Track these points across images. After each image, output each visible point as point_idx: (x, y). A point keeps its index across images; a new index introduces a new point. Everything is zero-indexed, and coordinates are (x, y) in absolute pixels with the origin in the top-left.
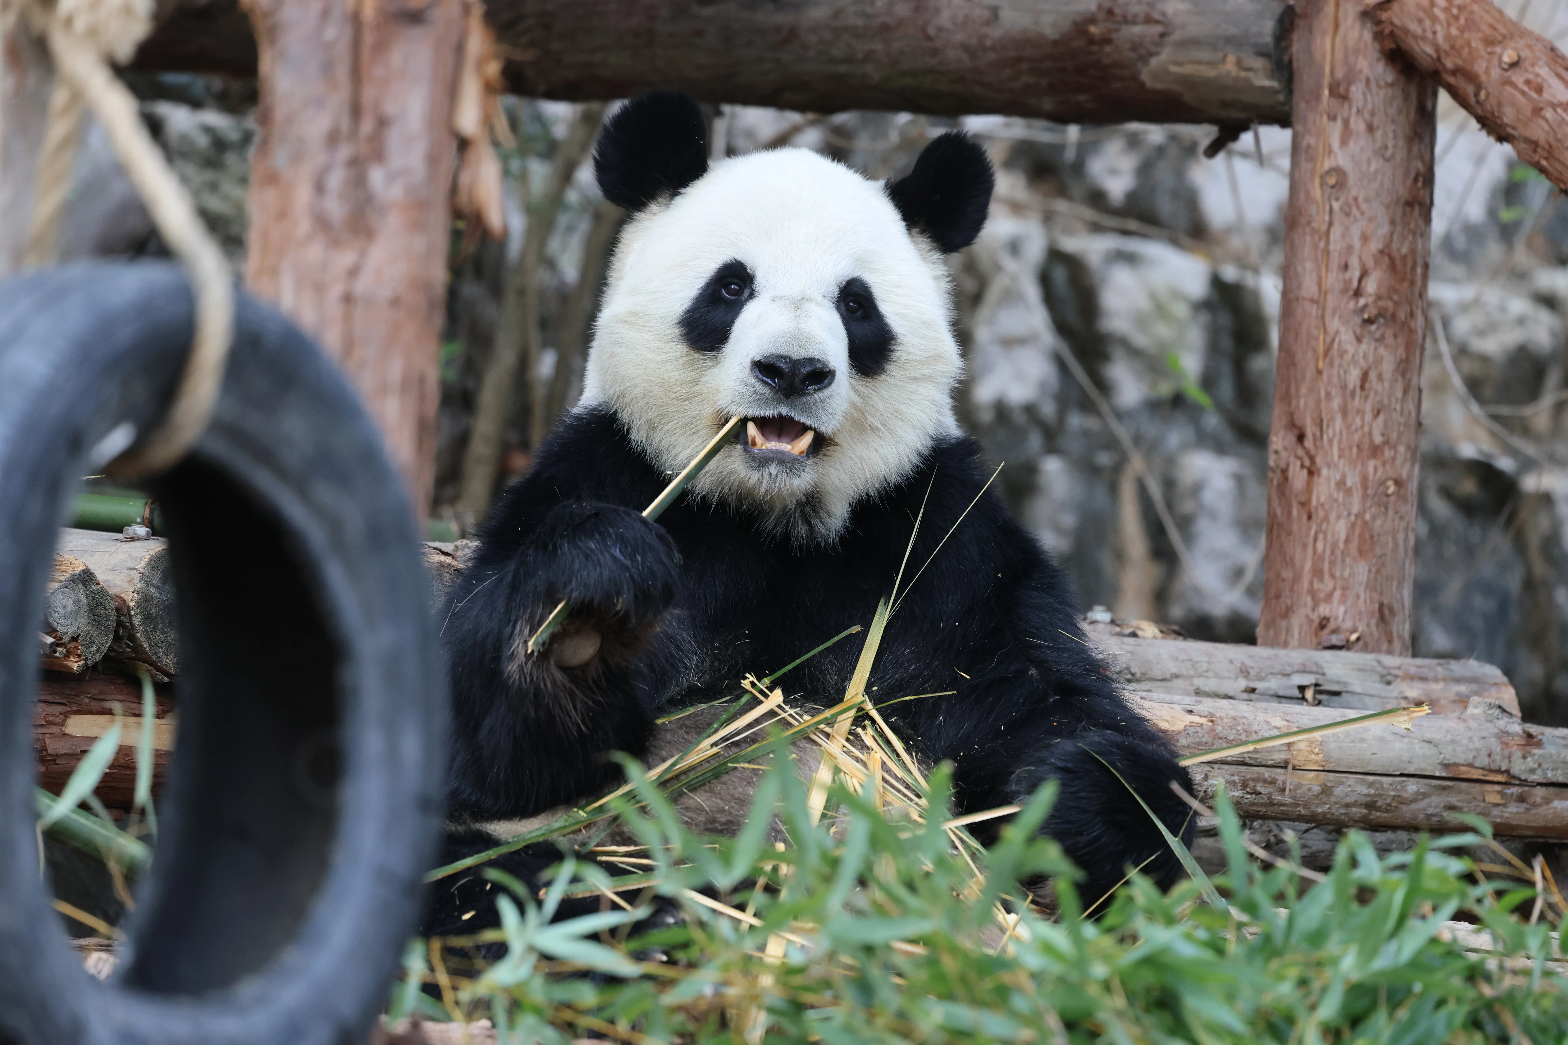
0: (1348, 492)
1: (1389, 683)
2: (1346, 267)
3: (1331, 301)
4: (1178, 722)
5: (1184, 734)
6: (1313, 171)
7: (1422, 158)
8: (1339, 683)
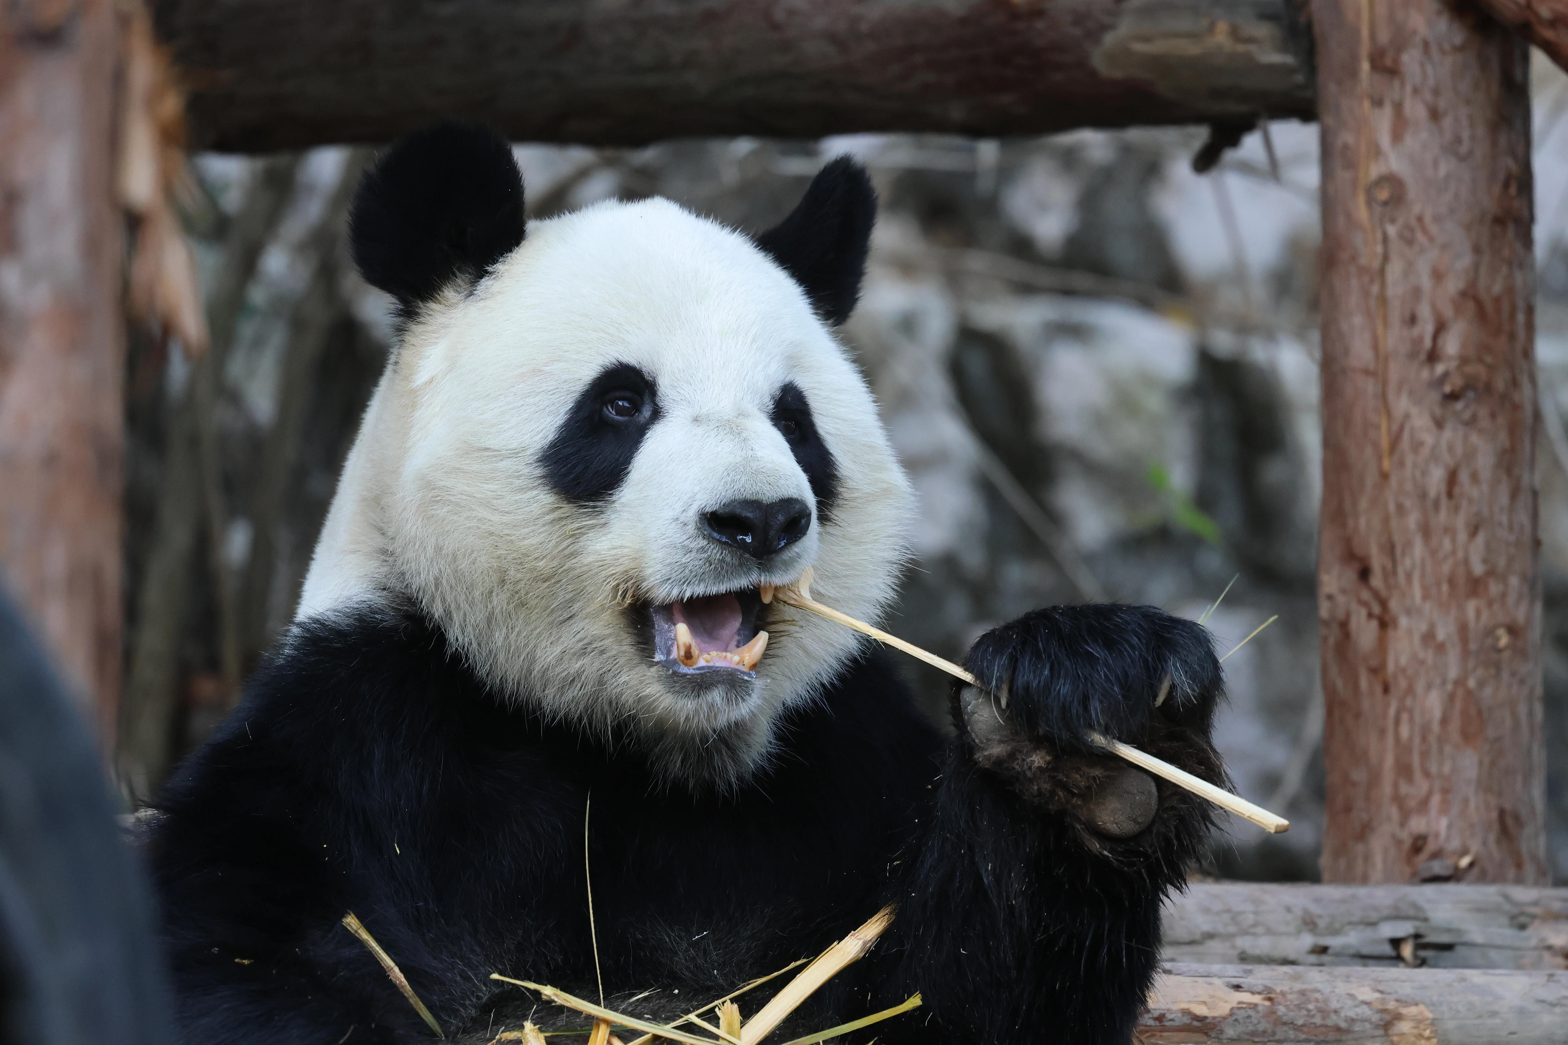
0: (1441, 648)
1: (1523, 927)
2: (1413, 320)
3: (1394, 372)
4: (1221, 1004)
5: (1230, 1020)
6: (1355, 183)
7: (1512, 153)
8: (1449, 930)
